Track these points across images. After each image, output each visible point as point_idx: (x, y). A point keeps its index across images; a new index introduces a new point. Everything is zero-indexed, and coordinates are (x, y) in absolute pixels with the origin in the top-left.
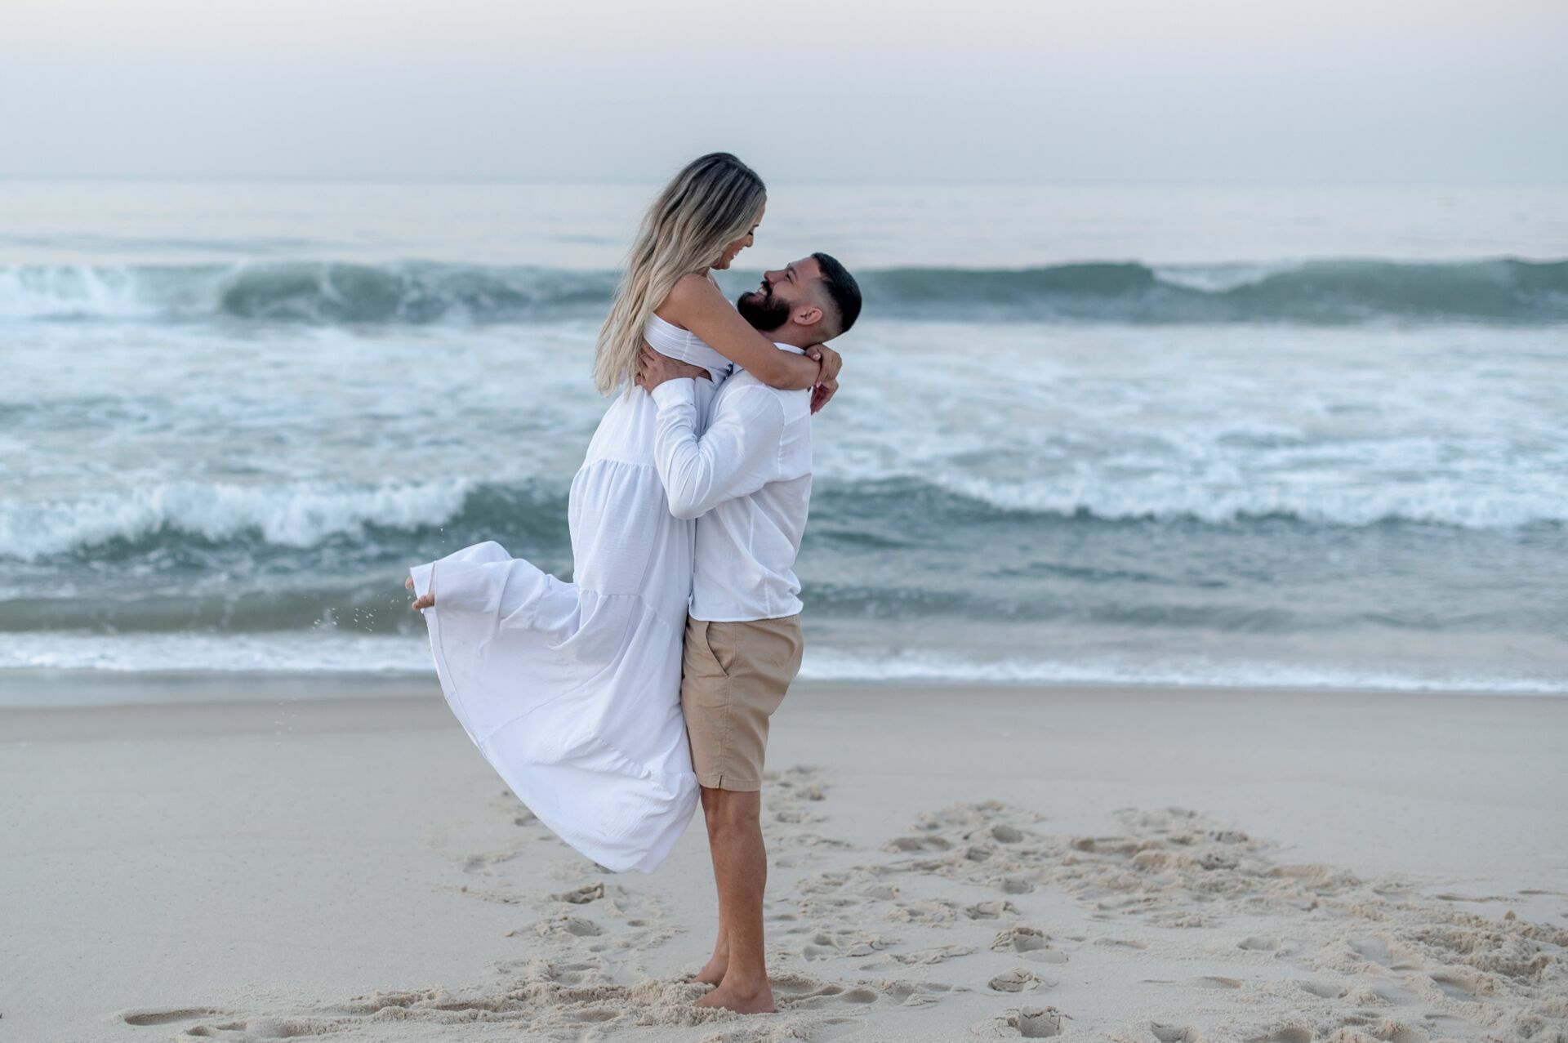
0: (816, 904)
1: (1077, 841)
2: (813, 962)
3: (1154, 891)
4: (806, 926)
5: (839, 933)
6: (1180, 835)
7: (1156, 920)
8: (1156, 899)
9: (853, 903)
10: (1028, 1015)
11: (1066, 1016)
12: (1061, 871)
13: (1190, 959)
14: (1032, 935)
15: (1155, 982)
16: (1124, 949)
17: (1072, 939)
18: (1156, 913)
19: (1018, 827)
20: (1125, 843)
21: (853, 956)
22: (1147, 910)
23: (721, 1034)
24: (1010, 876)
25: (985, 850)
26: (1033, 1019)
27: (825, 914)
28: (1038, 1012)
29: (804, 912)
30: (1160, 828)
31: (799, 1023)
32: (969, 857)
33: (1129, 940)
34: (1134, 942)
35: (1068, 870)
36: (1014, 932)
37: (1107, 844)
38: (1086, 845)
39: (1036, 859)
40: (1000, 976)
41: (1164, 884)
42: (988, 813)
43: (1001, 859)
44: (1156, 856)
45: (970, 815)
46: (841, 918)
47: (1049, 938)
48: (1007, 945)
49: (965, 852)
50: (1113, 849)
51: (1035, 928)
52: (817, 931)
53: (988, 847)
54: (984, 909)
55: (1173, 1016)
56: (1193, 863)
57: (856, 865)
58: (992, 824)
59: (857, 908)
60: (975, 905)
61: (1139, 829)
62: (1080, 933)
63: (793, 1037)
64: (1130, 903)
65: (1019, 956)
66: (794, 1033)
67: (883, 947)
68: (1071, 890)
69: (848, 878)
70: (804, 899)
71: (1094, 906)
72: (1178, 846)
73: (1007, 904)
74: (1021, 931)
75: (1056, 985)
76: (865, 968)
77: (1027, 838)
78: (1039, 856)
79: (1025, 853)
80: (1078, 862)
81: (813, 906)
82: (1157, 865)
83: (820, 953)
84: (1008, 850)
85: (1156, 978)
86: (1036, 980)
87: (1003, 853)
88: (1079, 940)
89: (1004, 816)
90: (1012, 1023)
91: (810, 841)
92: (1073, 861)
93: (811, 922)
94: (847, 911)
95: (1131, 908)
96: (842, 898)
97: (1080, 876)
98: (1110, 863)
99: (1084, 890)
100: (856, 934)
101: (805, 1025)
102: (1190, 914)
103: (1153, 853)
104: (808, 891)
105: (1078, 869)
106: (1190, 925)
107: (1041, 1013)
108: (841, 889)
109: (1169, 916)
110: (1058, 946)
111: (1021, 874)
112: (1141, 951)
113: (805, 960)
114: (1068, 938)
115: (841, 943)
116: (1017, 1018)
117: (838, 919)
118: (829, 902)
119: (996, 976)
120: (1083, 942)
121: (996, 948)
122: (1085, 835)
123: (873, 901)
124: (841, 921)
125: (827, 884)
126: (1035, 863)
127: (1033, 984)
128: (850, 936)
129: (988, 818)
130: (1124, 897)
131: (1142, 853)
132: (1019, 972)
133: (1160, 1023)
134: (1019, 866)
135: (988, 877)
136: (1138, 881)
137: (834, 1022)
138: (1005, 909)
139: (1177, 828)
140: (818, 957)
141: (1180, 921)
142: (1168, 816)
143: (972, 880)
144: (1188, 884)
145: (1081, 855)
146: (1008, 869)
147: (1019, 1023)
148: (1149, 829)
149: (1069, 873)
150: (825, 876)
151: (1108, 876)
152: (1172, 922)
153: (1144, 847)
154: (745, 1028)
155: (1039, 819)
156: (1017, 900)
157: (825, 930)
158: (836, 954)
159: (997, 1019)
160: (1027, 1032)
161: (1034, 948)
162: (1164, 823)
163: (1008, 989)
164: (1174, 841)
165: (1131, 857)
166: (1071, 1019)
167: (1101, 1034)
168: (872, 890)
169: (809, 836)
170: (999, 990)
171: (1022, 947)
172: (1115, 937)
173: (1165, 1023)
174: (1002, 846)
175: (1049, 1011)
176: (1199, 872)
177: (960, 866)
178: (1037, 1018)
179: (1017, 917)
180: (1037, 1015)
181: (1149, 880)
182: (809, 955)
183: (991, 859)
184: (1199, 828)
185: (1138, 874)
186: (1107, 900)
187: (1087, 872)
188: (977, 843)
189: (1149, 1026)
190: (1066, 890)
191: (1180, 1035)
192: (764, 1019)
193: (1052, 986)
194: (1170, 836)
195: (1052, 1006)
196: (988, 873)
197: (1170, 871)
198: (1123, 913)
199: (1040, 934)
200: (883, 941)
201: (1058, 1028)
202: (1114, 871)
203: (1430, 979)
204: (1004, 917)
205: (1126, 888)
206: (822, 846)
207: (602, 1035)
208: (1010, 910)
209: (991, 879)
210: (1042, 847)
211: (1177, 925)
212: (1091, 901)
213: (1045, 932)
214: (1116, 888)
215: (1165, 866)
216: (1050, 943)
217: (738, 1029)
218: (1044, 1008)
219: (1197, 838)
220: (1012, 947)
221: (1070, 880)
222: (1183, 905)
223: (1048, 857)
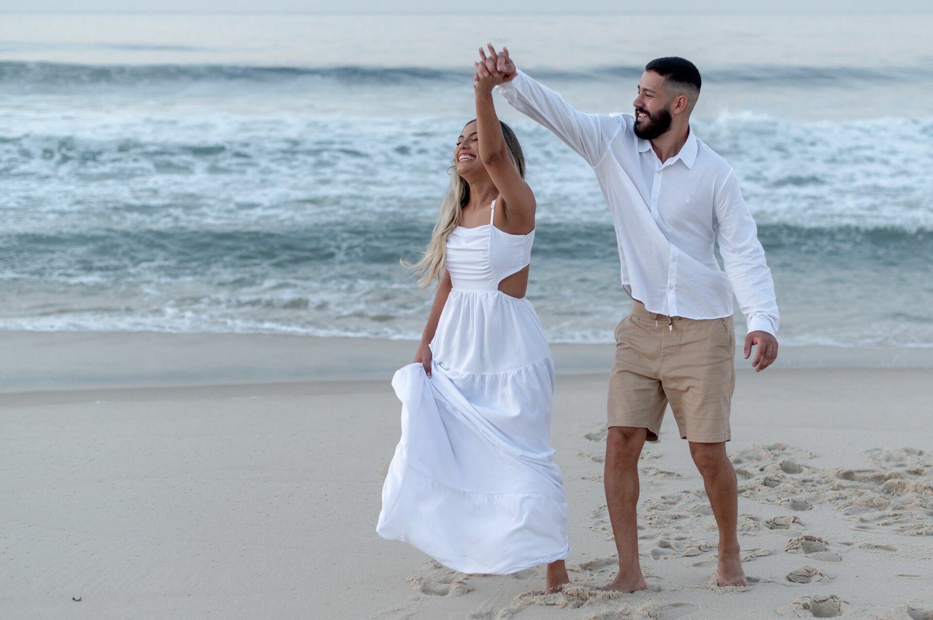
0: (658, 518)
1: (841, 473)
2: (659, 561)
3: (898, 509)
4: (652, 534)
5: (676, 539)
6: (914, 468)
7: (902, 530)
8: (901, 515)
9: (685, 517)
10: (817, 601)
11: (845, 602)
12: (831, 494)
13: (929, 559)
14: (815, 541)
15: (906, 576)
16: (881, 551)
17: (843, 544)
18: (903, 525)
19: (798, 462)
20: (876, 474)
21: (687, 556)
22: (895, 522)
23: (596, 615)
24: (796, 497)
25: (776, 478)
26: (820, 604)
27: (665, 525)
28: (824, 599)
29: (650, 524)
30: (899, 463)
31: (652, 607)
32: (765, 484)
33: (884, 545)
34: (888, 546)
35: (837, 494)
36: (802, 539)
37: (862, 475)
38: (848, 475)
39: (813, 486)
40: (794, 572)
41: (906, 504)
42: (777, 452)
43: (789, 485)
44: (899, 483)
45: (763, 453)
46: (677, 528)
47: (827, 543)
48: (797, 548)
49: (762, 481)
50: (867, 478)
51: (817, 536)
52: (660, 538)
53: (778, 477)
54: (778, 521)
55: (922, 601)
56: (925, 488)
57: (685, 490)
58: (781, 460)
59: (687, 521)
60: (772, 518)
61: (884, 464)
62: (849, 540)
63: (649, 617)
64: (882, 517)
65: (806, 556)
66: (649, 614)
67: (707, 549)
68: (839, 508)
69: (679, 499)
70: (649, 514)
71: (858, 520)
72: (914, 476)
73: (795, 518)
74: (807, 538)
75: (835, 578)
76: (696, 565)
77: (805, 469)
78: (814, 483)
79: (804, 481)
80: (843, 488)
81: (656, 519)
82: (900, 489)
83: (663, 553)
84: (792, 479)
85: (907, 573)
86: (821, 574)
87: (789, 481)
88: (848, 544)
89: (787, 454)
90: (806, 607)
91: (652, 472)
92: (840, 487)
93: (656, 531)
94: (681, 523)
95: (884, 521)
96: (676, 514)
97: (846, 498)
98: (865, 488)
99: (849, 507)
100: (688, 540)
101: (656, 608)
102: (927, 526)
103: (897, 481)
104: (652, 509)
105: (844, 493)
106: (927, 534)
107: (827, 600)
108: (675, 507)
109: (911, 527)
110: (833, 549)
111: (802, 496)
112: (893, 553)
113: (653, 559)
114: (841, 543)
115: (678, 546)
116: (809, 603)
117: (674, 529)
118: (667, 517)
119: (792, 571)
120: (851, 546)
121: (789, 551)
122: (846, 469)
123: (699, 516)
124: (677, 530)
125: (664, 503)
126: (813, 488)
127: (818, 577)
128: (683, 541)
129: (776, 455)
130: (878, 513)
131: (889, 481)
132: (807, 568)
133: (913, 607)
134: (801, 491)
135: (779, 498)
136: (888, 501)
137: (676, 605)
138: (794, 522)
139: (912, 463)
140: (662, 557)
141: (920, 531)
142: (905, 454)
143: (768, 501)
144: (924, 504)
145: (845, 483)
146: (793, 492)
147: (811, 606)
148: (891, 463)
149: (838, 496)
150: (663, 498)
151: (865, 498)
152: (915, 532)
153: (890, 477)
154: (613, 609)
155: (812, 457)
156: (801, 515)
157: (665, 537)
158: (674, 554)
159: (795, 604)
160: (817, 614)
161: (816, 551)
162: (901, 459)
163: (800, 581)
164: (910, 472)
165: (880, 484)
166: (848, 604)
167: (871, 615)
168: (698, 507)
169: (651, 468)
170: (793, 582)
171: (808, 550)
172: (874, 543)
173: (917, 608)
174: (788, 476)
175: (832, 598)
176: (931, 494)
177: (759, 490)
178: (823, 603)
179: (803, 528)
180: (824, 601)
181: (895, 501)
182: (655, 555)
183: (781, 485)
184: (927, 463)
185: (887, 496)
186: (865, 516)
187: (850, 495)
188: (770, 473)
189: (906, 610)
190: (836, 508)
191: (928, 616)
192: (626, 603)
193: (832, 579)
194: (907, 468)
195: (835, 594)
196: (779, 496)
197: (909, 495)
198: (879, 525)
199: (820, 540)
200: (708, 545)
201: (839, 610)
202: (870, 494)
204: (794, 527)
205: (879, 507)
206: (660, 476)
207: (510, 615)
208: (798, 523)
209: (782, 500)
210: (816, 476)
211: (918, 534)
212: (855, 516)
213: (824, 539)
214: (872, 507)
215: (905, 490)
216: (827, 547)
217: (608, 611)
218: (828, 596)
219: (926, 470)
220: (801, 550)
221: (839, 501)
222: (921, 519)
223: (821, 484)
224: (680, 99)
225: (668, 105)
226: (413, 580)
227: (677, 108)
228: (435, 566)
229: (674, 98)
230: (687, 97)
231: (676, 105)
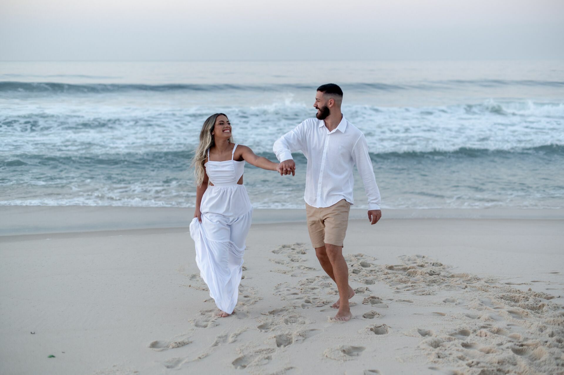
0: (305, 289)
1: (388, 267)
2: (305, 309)
3: (414, 283)
4: (302, 297)
5: (313, 299)
6: (421, 264)
7: (415, 293)
8: (415, 286)
9: (317, 288)
10: (377, 327)
11: (389, 327)
12: (383, 277)
13: (428, 306)
14: (376, 298)
15: (417, 314)
16: (406, 303)
17: (389, 300)
18: (415, 290)
19: (369, 262)
20: (403, 267)
21: (318, 307)
22: (412, 289)
23: (275, 336)
24: (367, 278)
25: (359, 270)
26: (378, 328)
27: (308, 292)
28: (380, 326)
29: (301, 292)
30: (414, 262)
31: (301, 331)
32: (354, 273)
33: (407, 300)
34: (409, 300)
35: (386, 276)
36: (370, 298)
37: (397, 267)
38: (391, 268)
39: (375, 273)
40: (366, 313)
41: (417, 281)
42: (359, 257)
43: (364, 273)
44: (414, 271)
45: (353, 258)
46: (313, 294)
47: (381, 300)
48: (368, 302)
49: (352, 271)
50: (400, 269)
51: (377, 296)
52: (306, 298)
53: (360, 269)
54: (359, 290)
55: (424, 326)
56: (426, 273)
57: (317, 276)
58: (361, 261)
59: (318, 290)
60: (357, 288)
61: (407, 262)
62: (391, 298)
63: (300, 336)
64: (407, 287)
65: (372, 306)
66: (300, 335)
67: (327, 303)
68: (387, 283)
69: (315, 280)
70: (301, 287)
71: (395, 288)
72: (420, 268)
73: (367, 288)
74: (373, 297)
75: (385, 315)
76: (322, 311)
77: (372, 265)
78: (376, 272)
79: (371, 271)
80: (389, 274)
81: (304, 290)
82: (414, 274)
83: (307, 306)
84: (366, 270)
85: (417, 313)
86: (378, 314)
87: (364, 271)
88: (391, 300)
89: (364, 258)
90: (371, 330)
91: (302, 268)
92: (387, 273)
93: (303, 295)
94: (315, 291)
95: (407, 289)
96: (313, 287)
97: (390, 278)
98: (399, 274)
99: (392, 283)
100: (318, 299)
101: (303, 331)
102: (426, 291)
103: (413, 270)
104: (302, 285)
105: (389, 276)
106: (427, 294)
107: (381, 326)
108: (313, 284)
109: (420, 291)
110: (384, 302)
111: (370, 278)
112: (411, 303)
113: (302, 309)
114: (388, 299)
115: (314, 302)
116: (373, 328)
117: (312, 294)
118: (309, 288)
119: (365, 313)
120: (392, 301)
121: (364, 303)
122: (390, 265)
123: (323, 288)
124: (313, 295)
125: (308, 282)
126: (375, 274)
127: (378, 316)
128: (316, 300)
129: (359, 259)
130: (404, 285)
131: (409, 270)
132: (372, 312)
133: (420, 329)
134: (370, 275)
135: (360, 279)
136: (409, 279)
137: (312, 330)
138: (366, 290)
139: (419, 262)
140: (306, 307)
141: (423, 293)
142: (416, 258)
143: (355, 280)
144: (425, 281)
145: (390, 271)
146: (366, 276)
147: (374, 330)
148: (411, 262)
149: (386, 277)
150: (307, 280)
151: (399, 278)
152: (421, 293)
153: (410, 269)
154: (283, 333)
155: (375, 259)
156: (370, 287)
157: (308, 298)
158: (312, 306)
159: (367, 328)
160: (377, 333)
161: (376, 303)
162: (415, 260)
163: (369, 317)
164: (419, 266)
165: (405, 271)
166: (391, 328)
167: (401, 333)
168: (323, 284)
169: (302, 266)
170: (366, 318)
171: (373, 303)
172: (403, 299)
173: (422, 329)
174: (364, 268)
175: (384, 325)
176: (428, 276)
177: (351, 275)
178: (380, 328)
179: (370, 292)
180: (380, 327)
181: (412, 279)
182: (303, 306)
183: (361, 273)
184: (426, 262)
185: (408, 277)
186: (399, 286)
187: (392, 277)
188: (356, 267)
189: (417, 330)
190: (385, 283)
191: (427, 333)
192: (289, 330)
193: (384, 316)
194: (418, 264)
195: (385, 323)
196: (360, 278)
197: (418, 276)
198: (405, 290)
199: (378, 298)
200: (327, 301)
201: (387, 331)
202: (401, 276)
203: (507, 312)
204: (366, 293)
205: (405, 282)
206: (306, 269)
207: (236, 336)
208: (368, 290)
209: (361, 280)
210: (377, 269)
211: (422, 294)
212: (394, 287)
213: (380, 298)
214: (402, 282)
215: (417, 274)
216: (382, 301)
217: (281, 333)
218: (382, 324)
219: (426, 265)
220: (370, 303)
221: (387, 280)
222: (424, 287)
223: (379, 272)
224: (331, 101)
225: (326, 104)
226: (191, 320)
227: (330, 104)
228: (202, 314)
229: (328, 101)
230: (333, 99)
231: (330, 103)
